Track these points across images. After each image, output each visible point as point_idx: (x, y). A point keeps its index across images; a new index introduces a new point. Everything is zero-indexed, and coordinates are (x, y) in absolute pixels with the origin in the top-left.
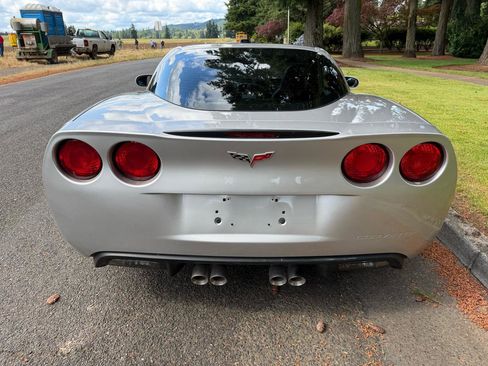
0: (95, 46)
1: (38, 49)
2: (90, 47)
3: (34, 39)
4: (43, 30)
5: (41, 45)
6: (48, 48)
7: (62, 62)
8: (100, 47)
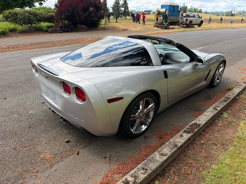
0: (191, 22)
1: (162, 22)
2: (188, 22)
3: (162, 18)
4: (167, 14)
5: (164, 20)
6: (167, 22)
7: (172, 28)
8: (193, 23)
